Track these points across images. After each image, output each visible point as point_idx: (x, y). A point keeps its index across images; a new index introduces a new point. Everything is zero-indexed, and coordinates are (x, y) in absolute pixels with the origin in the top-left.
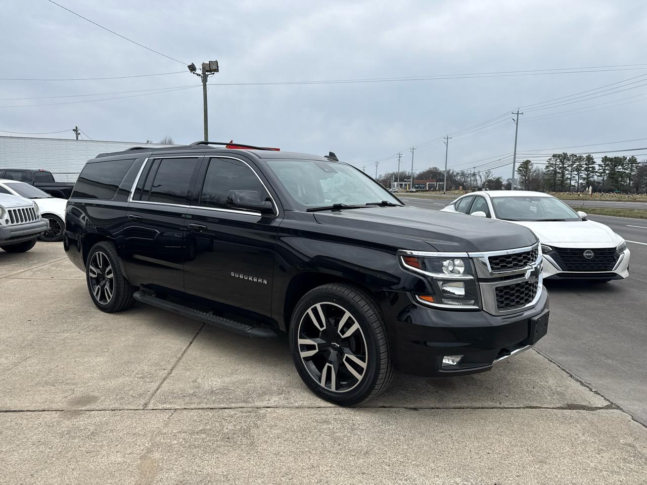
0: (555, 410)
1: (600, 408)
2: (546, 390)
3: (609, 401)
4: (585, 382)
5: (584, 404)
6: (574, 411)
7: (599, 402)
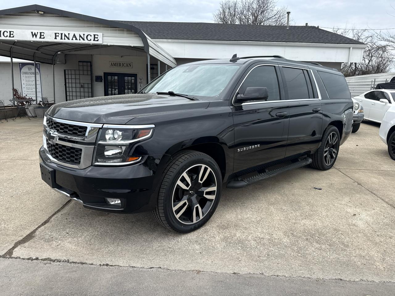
0: (34, 228)
1: (14, 248)
2: (60, 237)
3: (15, 258)
4: (50, 263)
6: (25, 235)
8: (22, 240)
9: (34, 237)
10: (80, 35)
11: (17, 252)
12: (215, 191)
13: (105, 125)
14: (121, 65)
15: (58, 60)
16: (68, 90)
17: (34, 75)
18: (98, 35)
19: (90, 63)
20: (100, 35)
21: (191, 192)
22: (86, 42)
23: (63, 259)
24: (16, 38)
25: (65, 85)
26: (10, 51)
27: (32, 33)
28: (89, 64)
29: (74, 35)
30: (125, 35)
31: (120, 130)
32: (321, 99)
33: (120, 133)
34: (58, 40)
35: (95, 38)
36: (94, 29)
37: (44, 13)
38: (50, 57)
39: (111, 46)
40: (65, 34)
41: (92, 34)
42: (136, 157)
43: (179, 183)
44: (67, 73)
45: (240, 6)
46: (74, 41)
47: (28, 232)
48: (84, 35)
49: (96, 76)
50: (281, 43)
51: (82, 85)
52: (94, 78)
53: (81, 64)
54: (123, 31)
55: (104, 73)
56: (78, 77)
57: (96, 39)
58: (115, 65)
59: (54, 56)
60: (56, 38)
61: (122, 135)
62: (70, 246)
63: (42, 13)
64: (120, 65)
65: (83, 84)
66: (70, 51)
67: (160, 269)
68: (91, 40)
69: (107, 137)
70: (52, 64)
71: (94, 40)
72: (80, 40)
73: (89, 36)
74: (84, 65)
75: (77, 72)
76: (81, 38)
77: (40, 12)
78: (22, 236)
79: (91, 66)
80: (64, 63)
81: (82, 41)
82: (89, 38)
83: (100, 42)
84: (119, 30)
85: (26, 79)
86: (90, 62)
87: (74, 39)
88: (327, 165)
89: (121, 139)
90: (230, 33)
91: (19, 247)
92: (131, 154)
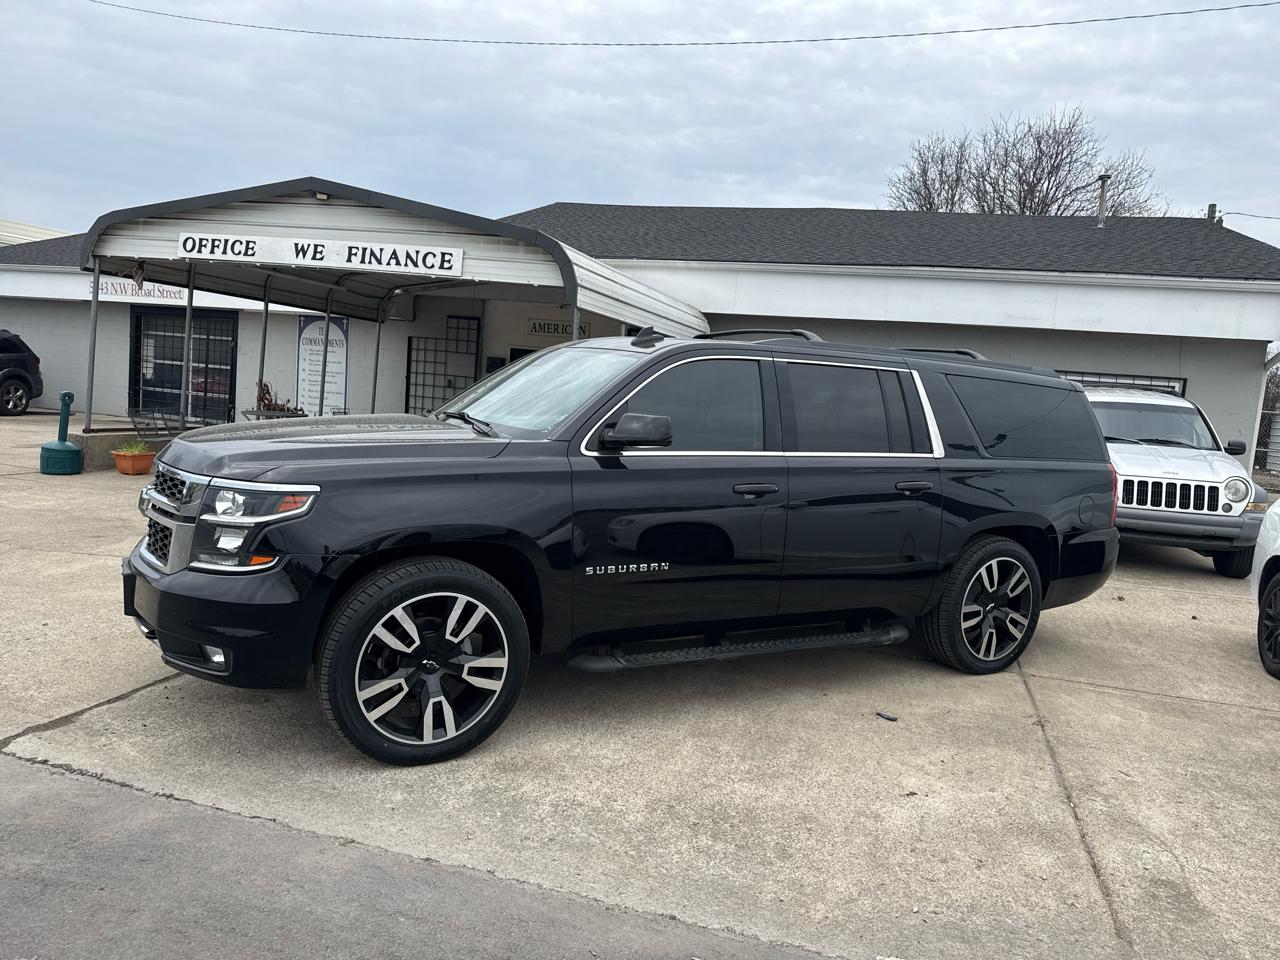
0: (87, 707)
1: (18, 736)
2: (123, 730)
3: (5, 754)
4: (63, 774)
5: (49, 732)
6: (58, 717)
7: (24, 747)
8: (44, 725)
9: (73, 722)
10: (407, 253)
11: (17, 747)
12: (503, 669)
13: (215, 479)
14: (560, 330)
15: (393, 311)
16: (412, 392)
17: (322, 348)
18: (451, 255)
19: (476, 322)
20: (457, 253)
21: (425, 662)
22: (421, 270)
23: (92, 771)
24: (259, 258)
25: (408, 378)
26: (265, 287)
27: (296, 245)
28: (474, 324)
29: (394, 253)
30: (521, 255)
31: (241, 492)
32: (943, 455)
33: (240, 499)
34: (355, 264)
35: (443, 261)
36: (444, 238)
37: (328, 198)
38: (373, 303)
39: (482, 283)
40: (372, 250)
41: (438, 251)
42: (270, 556)
43: (379, 630)
44: (414, 346)
45: (977, 155)
46: (393, 268)
47: (70, 711)
48: (418, 252)
49: (489, 358)
50: (1045, 273)
51: (450, 381)
52: (484, 364)
53: (453, 323)
54: (517, 244)
55: (512, 350)
56: (441, 357)
57: (446, 265)
58: (542, 328)
59: (383, 298)
60: (349, 260)
61: (245, 503)
62: (129, 750)
63: (325, 197)
64: (556, 330)
65: (452, 378)
66: (424, 289)
67: (271, 825)
68: (433, 266)
69: (220, 506)
70: (376, 321)
71: (441, 267)
72: (406, 265)
73: (430, 257)
74: (461, 326)
75: (442, 345)
76: (409, 260)
77: (319, 196)
78: (50, 717)
79: (479, 329)
80: (411, 319)
81: (411, 269)
82: (430, 260)
83: (455, 273)
84: (505, 243)
85: (312, 357)
86: (478, 319)
87: (393, 262)
88: (981, 656)
89: (241, 513)
90: (893, 242)
91: (30, 735)
92: (252, 549)
